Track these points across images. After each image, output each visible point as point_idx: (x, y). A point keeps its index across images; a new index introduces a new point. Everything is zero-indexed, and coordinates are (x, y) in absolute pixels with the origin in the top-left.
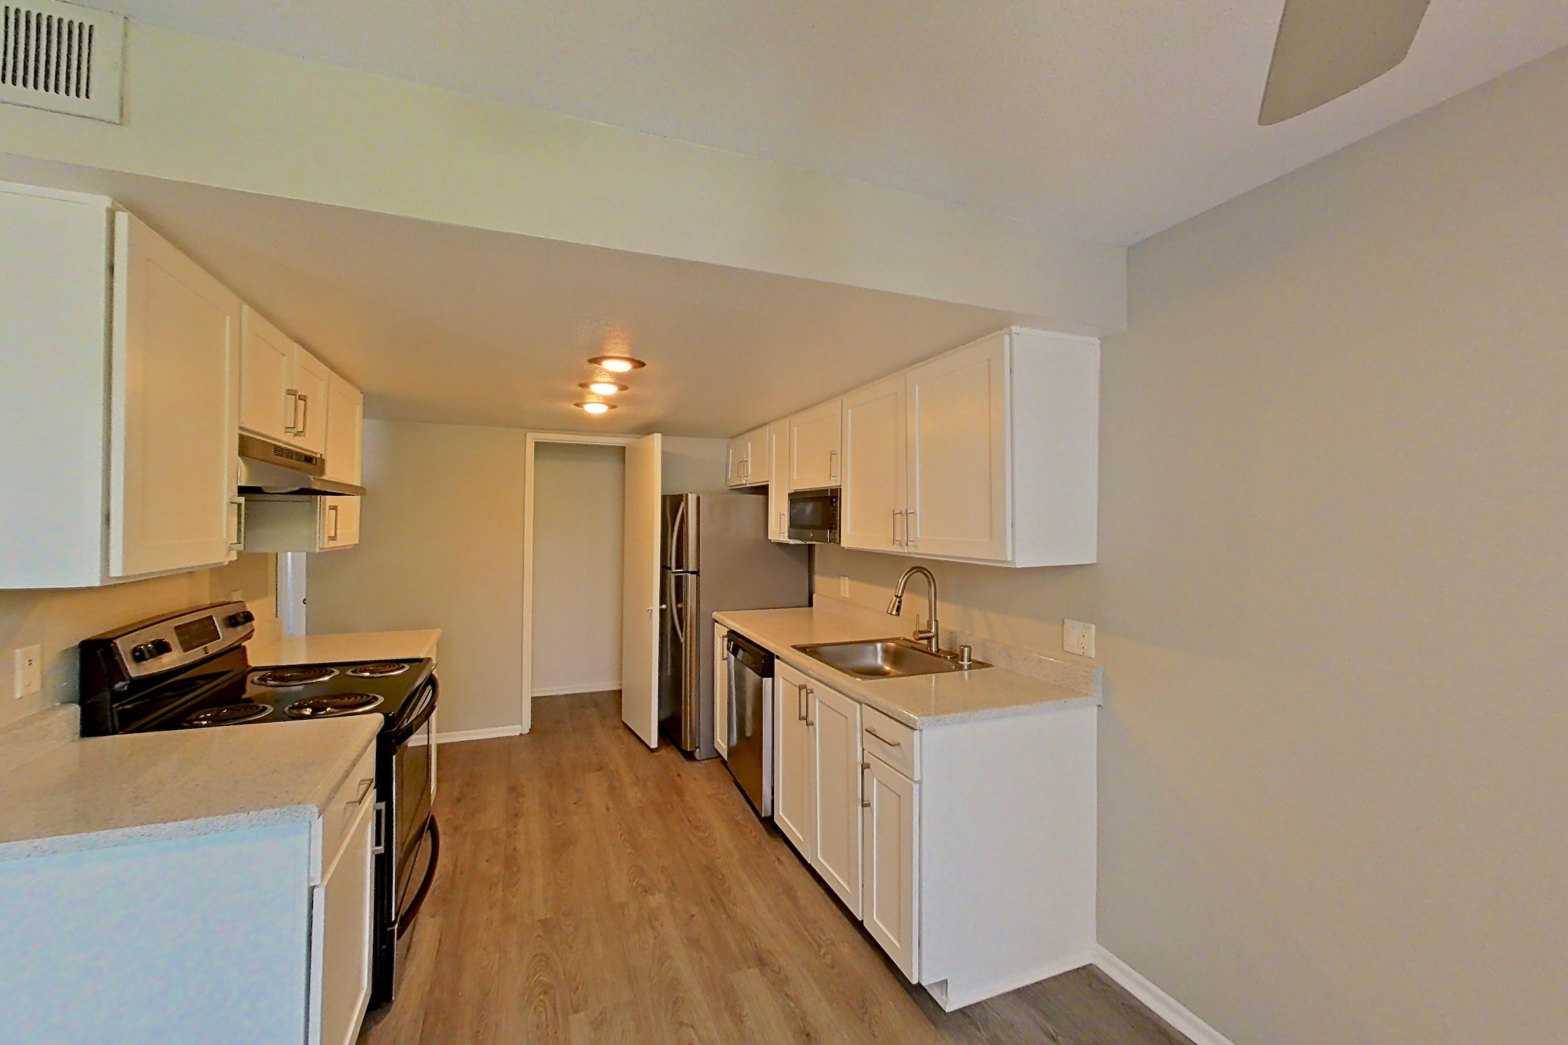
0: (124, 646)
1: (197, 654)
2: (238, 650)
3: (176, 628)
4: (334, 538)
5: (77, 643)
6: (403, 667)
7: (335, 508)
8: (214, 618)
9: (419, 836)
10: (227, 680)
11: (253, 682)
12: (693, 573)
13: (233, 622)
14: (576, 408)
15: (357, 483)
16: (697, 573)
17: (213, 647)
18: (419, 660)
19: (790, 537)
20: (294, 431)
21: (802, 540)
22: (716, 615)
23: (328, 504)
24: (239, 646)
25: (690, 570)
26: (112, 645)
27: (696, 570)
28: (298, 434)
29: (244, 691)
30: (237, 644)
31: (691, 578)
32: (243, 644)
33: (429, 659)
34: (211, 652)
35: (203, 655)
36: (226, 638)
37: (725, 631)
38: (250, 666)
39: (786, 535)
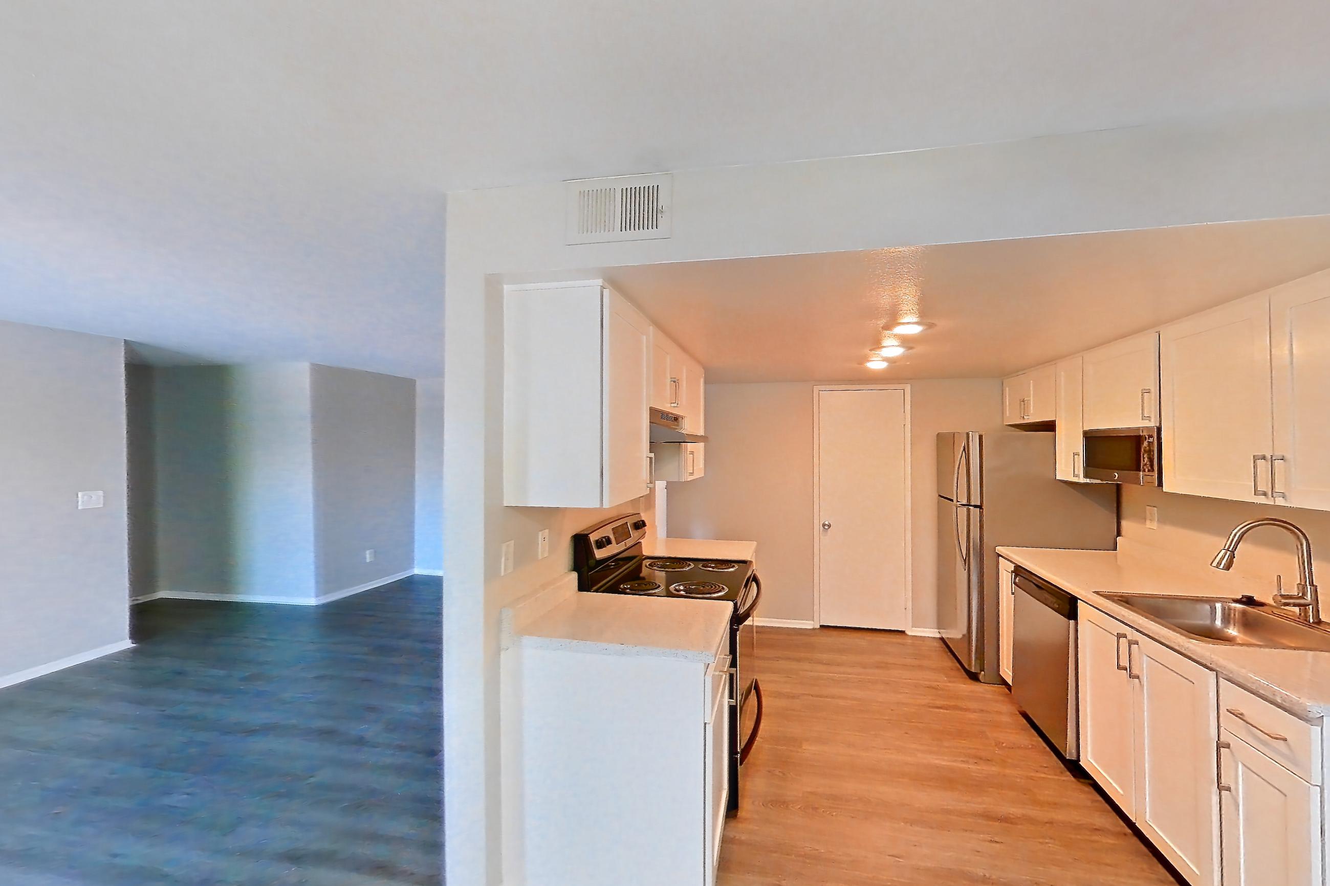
0: (593, 538)
1: (622, 546)
2: (638, 544)
3: (613, 529)
4: (692, 474)
5: (573, 534)
6: (734, 566)
7: (692, 453)
8: (628, 524)
9: (749, 692)
10: (634, 564)
11: (646, 566)
12: (975, 506)
13: (636, 526)
14: (859, 366)
15: (701, 433)
16: (980, 507)
18: (744, 562)
19: (1086, 476)
21: (1102, 480)
22: (1000, 549)
23: (689, 450)
25: (973, 503)
26: (587, 537)
27: (979, 504)
29: (641, 572)
30: (638, 541)
31: (975, 512)
32: (641, 541)
33: (751, 562)
34: (628, 545)
35: (624, 547)
36: (634, 536)
37: (1012, 567)
38: (644, 556)
39: (1082, 475)
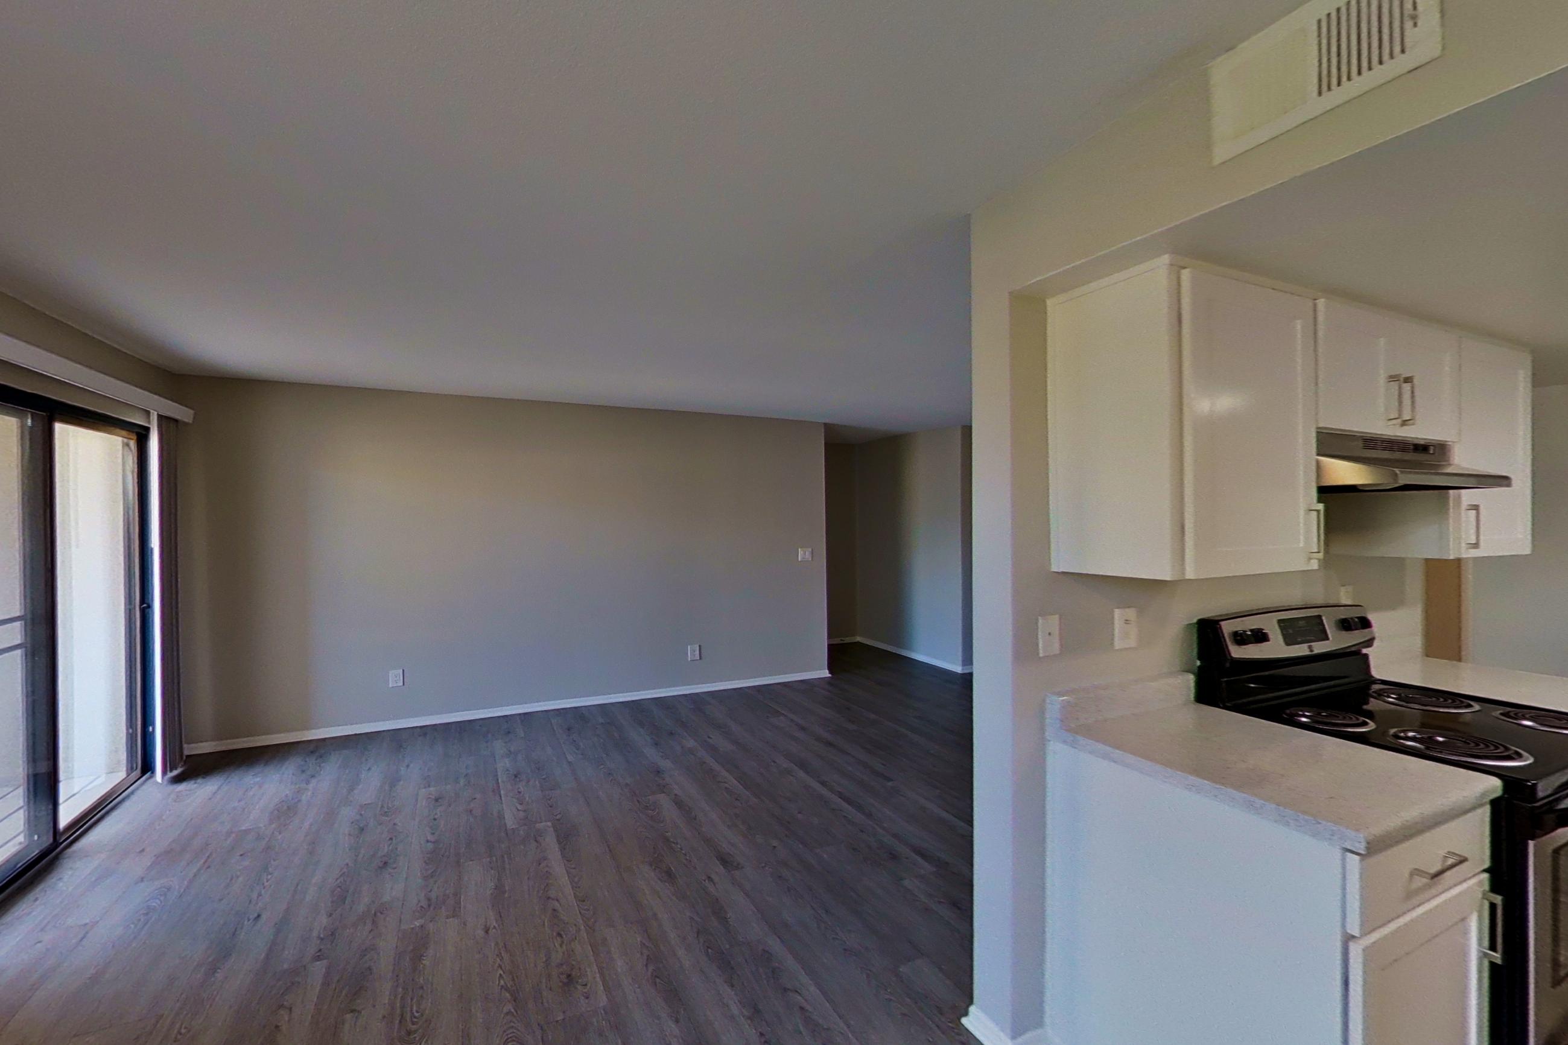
0: (1227, 627)
1: (1300, 650)
3: (1280, 621)
4: (1476, 545)
5: (1195, 621)
8: (1324, 618)
13: (1346, 625)
17: (1320, 648)
20: (1399, 421)
23: (1464, 500)
24: (1358, 653)
26: (1218, 626)
28: (1404, 423)
29: (1365, 701)
30: (1353, 649)
32: (1365, 651)
34: (1316, 651)
35: (1307, 653)
36: (1336, 641)
38: (1374, 678)
